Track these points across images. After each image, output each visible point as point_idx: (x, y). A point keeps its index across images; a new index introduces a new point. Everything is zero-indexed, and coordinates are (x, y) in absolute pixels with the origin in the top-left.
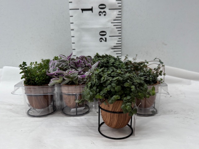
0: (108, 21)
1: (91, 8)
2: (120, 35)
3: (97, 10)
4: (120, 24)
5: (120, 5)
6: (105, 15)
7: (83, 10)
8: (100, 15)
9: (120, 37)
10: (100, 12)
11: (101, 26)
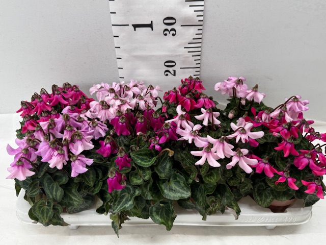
0: (179, 46)
1: (150, 23)
2: (198, 66)
3: (159, 27)
4: (199, 49)
5: (201, 18)
6: (174, 35)
7: (136, 26)
8: (166, 35)
9: (198, 69)
10: (166, 30)
11: (167, 53)
